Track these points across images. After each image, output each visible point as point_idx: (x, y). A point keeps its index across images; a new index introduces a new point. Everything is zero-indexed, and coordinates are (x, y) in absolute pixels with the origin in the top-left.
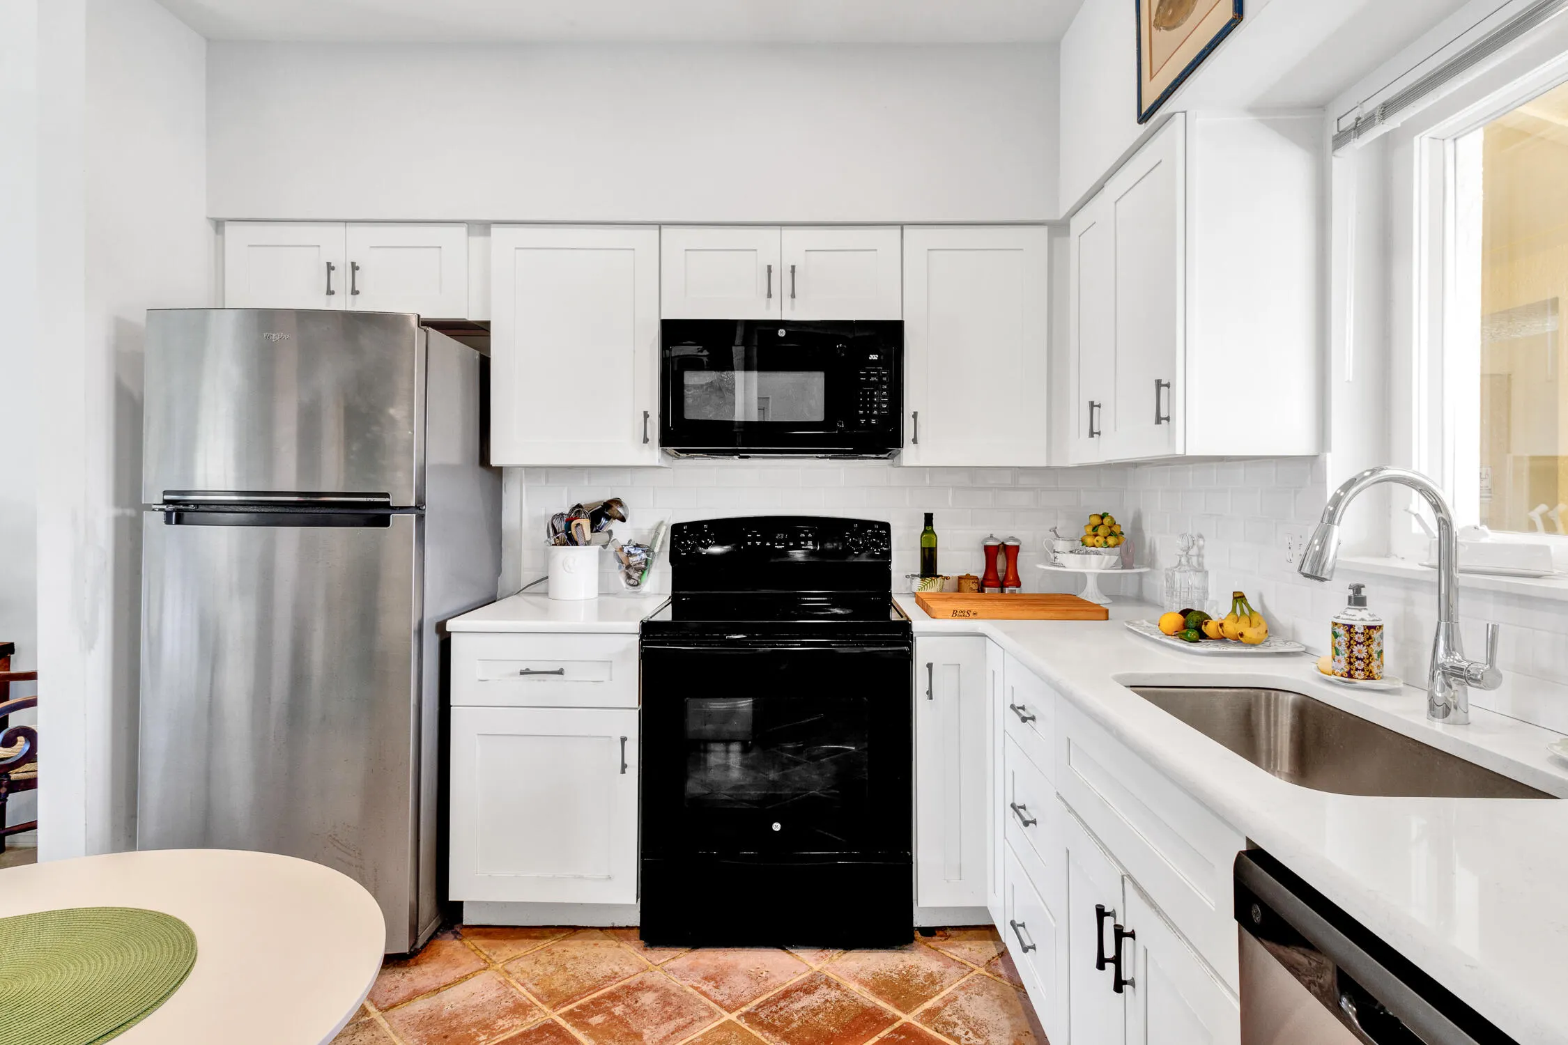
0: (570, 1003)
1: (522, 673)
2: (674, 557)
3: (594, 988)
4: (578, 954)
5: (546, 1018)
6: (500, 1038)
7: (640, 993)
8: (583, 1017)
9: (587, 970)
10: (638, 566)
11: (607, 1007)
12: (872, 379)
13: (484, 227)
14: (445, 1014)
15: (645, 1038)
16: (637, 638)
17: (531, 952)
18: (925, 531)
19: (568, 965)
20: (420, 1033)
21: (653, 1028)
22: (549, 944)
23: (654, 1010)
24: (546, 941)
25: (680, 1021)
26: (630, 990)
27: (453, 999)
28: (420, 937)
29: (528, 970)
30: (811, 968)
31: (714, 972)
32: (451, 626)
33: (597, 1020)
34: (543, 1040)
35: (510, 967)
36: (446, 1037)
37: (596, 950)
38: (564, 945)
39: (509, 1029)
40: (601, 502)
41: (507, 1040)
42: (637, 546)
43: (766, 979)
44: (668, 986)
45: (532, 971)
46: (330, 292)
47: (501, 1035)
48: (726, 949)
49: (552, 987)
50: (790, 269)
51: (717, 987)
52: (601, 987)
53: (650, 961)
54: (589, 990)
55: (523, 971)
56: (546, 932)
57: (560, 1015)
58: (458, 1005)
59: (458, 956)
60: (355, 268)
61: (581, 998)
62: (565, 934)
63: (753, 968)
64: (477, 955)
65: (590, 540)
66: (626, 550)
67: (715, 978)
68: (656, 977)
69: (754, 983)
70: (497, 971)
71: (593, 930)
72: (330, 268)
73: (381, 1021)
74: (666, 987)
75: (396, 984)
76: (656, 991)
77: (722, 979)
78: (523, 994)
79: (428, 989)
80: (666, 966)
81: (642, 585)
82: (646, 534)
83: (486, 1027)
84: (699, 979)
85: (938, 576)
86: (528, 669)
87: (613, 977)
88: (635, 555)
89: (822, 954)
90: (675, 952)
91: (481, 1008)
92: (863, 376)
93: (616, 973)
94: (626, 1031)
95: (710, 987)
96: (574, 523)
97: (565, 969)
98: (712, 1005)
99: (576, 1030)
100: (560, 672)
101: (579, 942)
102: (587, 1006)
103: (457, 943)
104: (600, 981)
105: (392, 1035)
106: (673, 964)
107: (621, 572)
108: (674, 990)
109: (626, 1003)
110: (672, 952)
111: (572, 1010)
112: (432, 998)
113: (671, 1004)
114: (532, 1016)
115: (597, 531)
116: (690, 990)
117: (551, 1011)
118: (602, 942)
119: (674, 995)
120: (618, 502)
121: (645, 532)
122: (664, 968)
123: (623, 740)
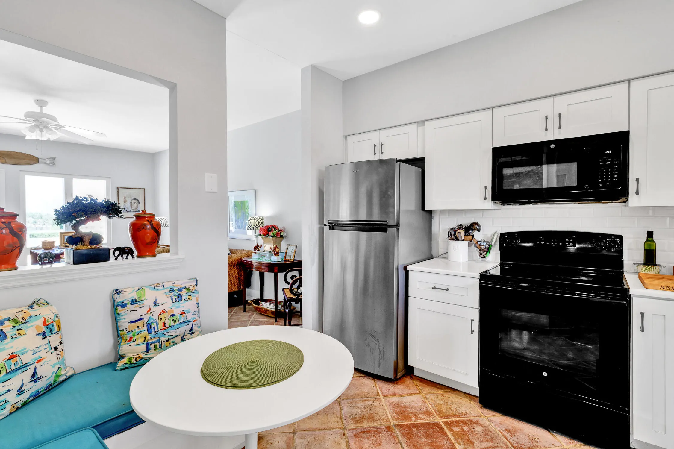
0: (447, 418)
1: (433, 288)
2: (501, 247)
3: (457, 416)
4: (453, 400)
5: (437, 420)
6: (419, 421)
7: (476, 425)
8: (451, 426)
9: (456, 408)
10: (484, 250)
11: (461, 426)
12: (608, 163)
13: (423, 123)
14: (402, 405)
15: (475, 445)
16: (478, 280)
17: (436, 393)
18: (647, 241)
19: (449, 403)
20: (394, 409)
21: (479, 442)
22: (443, 392)
23: (481, 435)
24: (442, 391)
25: (492, 444)
26: (472, 422)
27: (407, 401)
28: (398, 375)
29: (434, 399)
30: (563, 446)
31: (512, 429)
32: (408, 268)
33: (456, 429)
34: (434, 428)
35: (428, 396)
36: (401, 413)
37: (461, 401)
38: (448, 395)
39: (423, 419)
40: (469, 223)
41: (421, 423)
42: (485, 241)
43: (537, 442)
44: (489, 427)
45: (435, 400)
46: (375, 154)
47: (420, 420)
48: (519, 421)
49: (441, 409)
50: (558, 115)
51: (511, 436)
52: (460, 417)
53: (483, 414)
54: (455, 416)
55: (432, 400)
56: (443, 387)
57: (442, 422)
58: (407, 403)
59: (411, 386)
60: (382, 144)
61: (451, 418)
62: (450, 390)
63: (531, 434)
64: (417, 387)
65: (464, 239)
66: (479, 243)
67: (512, 432)
68: (484, 421)
69: (530, 441)
70: (423, 396)
71: (461, 393)
72: (375, 146)
73: (383, 399)
74: (488, 427)
75: (389, 389)
76: (483, 427)
77: (514, 433)
78: (431, 408)
79: (399, 394)
80: (489, 418)
81: (487, 257)
82: (489, 237)
83: (415, 415)
84: (504, 429)
85: (656, 265)
86: (435, 287)
87: (466, 414)
88: (483, 245)
89: (570, 441)
90: (495, 414)
91: (415, 407)
92: (601, 162)
93: (467, 413)
94: (467, 439)
95: (508, 435)
96: (457, 232)
97: (447, 404)
98: (508, 443)
99: (447, 430)
100: (447, 290)
101: (454, 395)
102: (453, 422)
103: (411, 381)
104: (460, 414)
105: (385, 406)
106: (492, 418)
107: (477, 252)
108: (491, 430)
109: (469, 427)
110: (493, 413)
111: (447, 421)
112: (399, 398)
113: (489, 435)
114: (432, 418)
115: (467, 235)
116: (499, 433)
117: (439, 418)
118: (464, 398)
119: (491, 432)
120: (476, 223)
121: (489, 236)
122: (488, 419)
123: (472, 321)
